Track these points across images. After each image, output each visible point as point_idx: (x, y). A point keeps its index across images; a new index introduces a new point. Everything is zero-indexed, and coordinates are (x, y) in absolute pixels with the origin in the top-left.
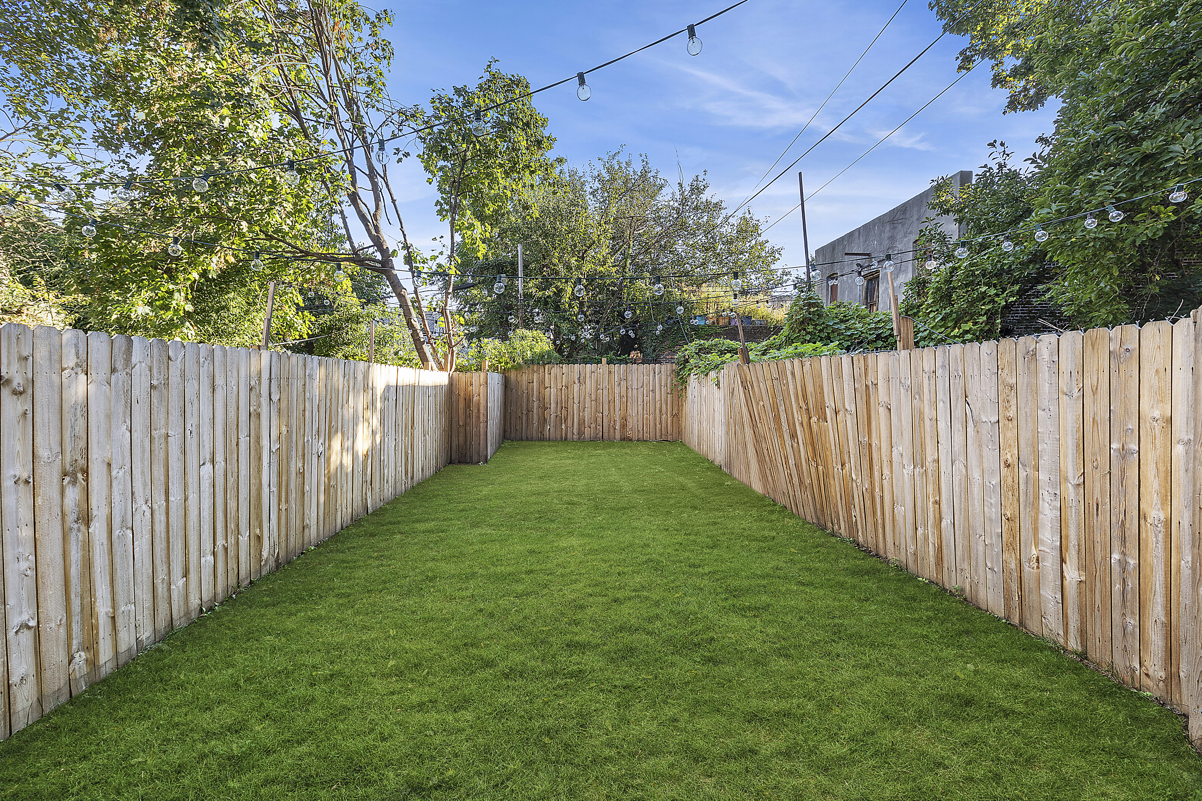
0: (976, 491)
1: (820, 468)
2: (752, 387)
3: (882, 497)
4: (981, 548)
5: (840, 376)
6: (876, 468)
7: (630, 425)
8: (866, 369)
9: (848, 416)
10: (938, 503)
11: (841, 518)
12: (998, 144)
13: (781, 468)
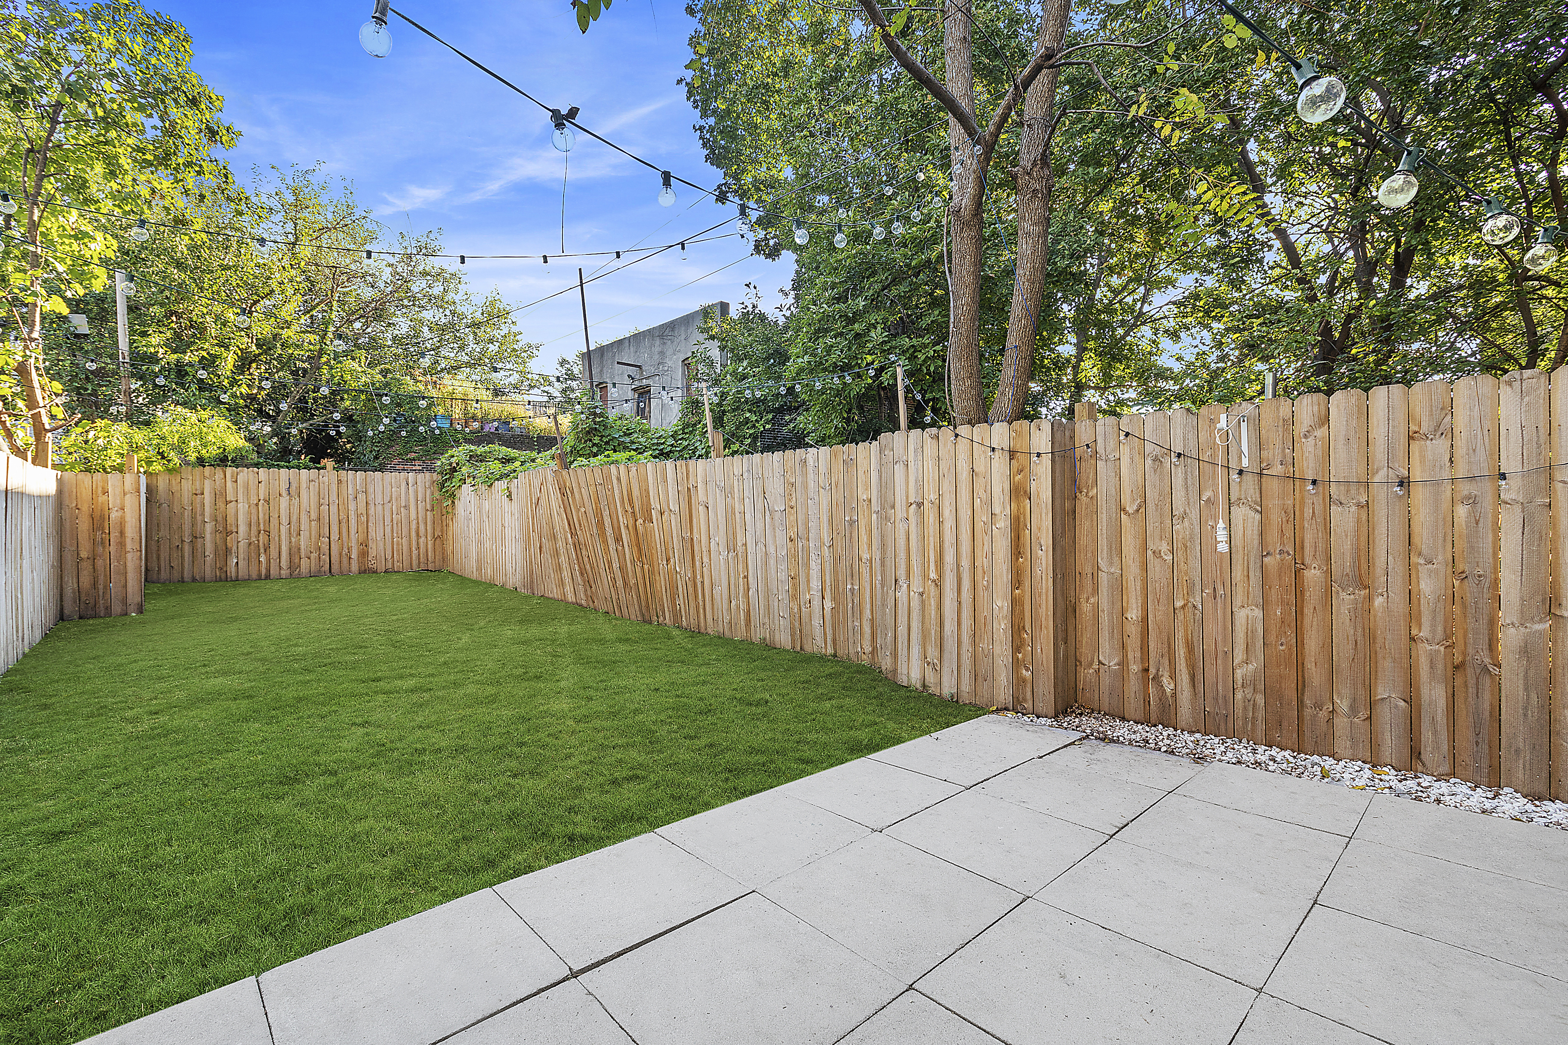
0: (772, 562)
1: (646, 567)
2: (573, 493)
3: (702, 582)
4: (776, 604)
5: (665, 481)
6: (697, 558)
7: (372, 553)
8: (687, 474)
9: (673, 516)
10: (746, 577)
11: (666, 609)
12: (752, 286)
13: (603, 574)
